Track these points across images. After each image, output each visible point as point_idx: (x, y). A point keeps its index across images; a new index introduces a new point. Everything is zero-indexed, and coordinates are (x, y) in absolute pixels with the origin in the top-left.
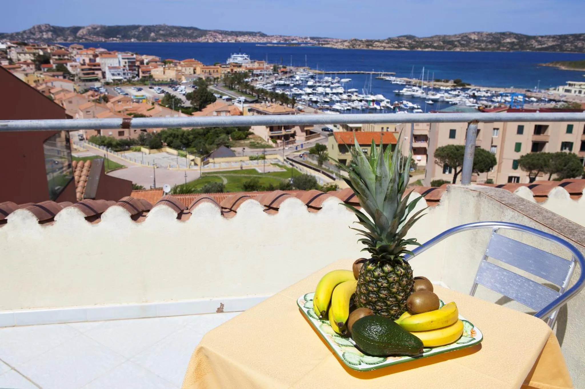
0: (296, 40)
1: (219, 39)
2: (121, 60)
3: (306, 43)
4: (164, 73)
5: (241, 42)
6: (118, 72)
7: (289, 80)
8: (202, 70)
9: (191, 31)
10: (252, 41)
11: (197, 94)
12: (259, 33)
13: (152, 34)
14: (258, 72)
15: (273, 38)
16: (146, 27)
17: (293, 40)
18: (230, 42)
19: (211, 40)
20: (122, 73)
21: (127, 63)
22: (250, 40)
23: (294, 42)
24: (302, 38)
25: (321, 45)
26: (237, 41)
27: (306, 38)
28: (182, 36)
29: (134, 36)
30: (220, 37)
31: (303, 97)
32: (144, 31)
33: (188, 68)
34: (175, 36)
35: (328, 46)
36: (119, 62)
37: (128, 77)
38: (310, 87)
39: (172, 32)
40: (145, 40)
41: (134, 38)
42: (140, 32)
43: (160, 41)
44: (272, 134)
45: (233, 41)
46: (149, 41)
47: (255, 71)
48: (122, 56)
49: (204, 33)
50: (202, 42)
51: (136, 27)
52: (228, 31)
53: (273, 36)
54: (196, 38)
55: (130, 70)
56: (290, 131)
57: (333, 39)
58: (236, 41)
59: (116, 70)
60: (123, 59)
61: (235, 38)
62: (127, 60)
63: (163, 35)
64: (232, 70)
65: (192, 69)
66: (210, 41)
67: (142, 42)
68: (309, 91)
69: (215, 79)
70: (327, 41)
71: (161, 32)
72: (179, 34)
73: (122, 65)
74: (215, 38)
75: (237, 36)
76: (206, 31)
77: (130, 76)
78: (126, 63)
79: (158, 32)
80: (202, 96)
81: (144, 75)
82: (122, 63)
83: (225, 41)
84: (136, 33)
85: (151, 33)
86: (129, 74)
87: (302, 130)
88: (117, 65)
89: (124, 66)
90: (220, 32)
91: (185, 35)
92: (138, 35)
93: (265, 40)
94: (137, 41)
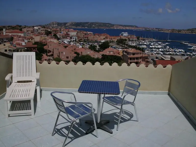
1: (119, 28)
3: (154, 30)
9: (108, 24)
10: (132, 29)
12: (135, 26)
15: (140, 28)
16: (91, 23)
19: (116, 28)
24: (152, 28)
25: (159, 31)
26: (126, 29)
27: (154, 28)
28: (105, 26)
33: (103, 37)
39: (101, 25)
40: (90, 28)
41: (86, 27)
43: (96, 28)
46: (92, 28)
49: (113, 25)
51: (87, 23)
54: (110, 27)
56: (139, 61)
61: (125, 27)
63: (97, 26)
69: (113, 41)
70: (162, 30)
79: (95, 25)
81: (85, 39)
85: (93, 25)
90: (120, 25)
92: (88, 25)
93: (137, 29)
94: (88, 28)
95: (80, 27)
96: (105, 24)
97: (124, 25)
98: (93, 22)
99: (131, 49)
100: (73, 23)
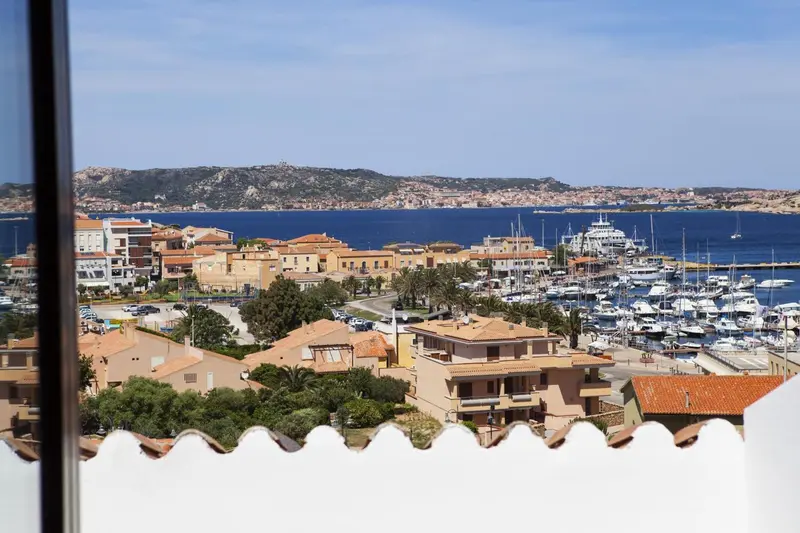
0: (652, 196)
1: (433, 199)
2: (110, 235)
3: (684, 203)
4: (229, 269)
5: (494, 206)
6: (97, 269)
7: (596, 286)
8: (341, 261)
9: (358, 179)
10: (527, 204)
11: (266, 301)
12: (547, 180)
13: (251, 190)
14: (509, 266)
15: (587, 193)
16: (235, 171)
17: (644, 197)
18: (464, 206)
19: (410, 202)
20: (108, 272)
21: (127, 242)
22: (519, 200)
23: (650, 202)
24: (670, 191)
25: (724, 208)
26: (485, 203)
27: (684, 192)
28: (332, 194)
29: (200, 198)
30: (437, 194)
31: (619, 323)
32: (228, 182)
33: (302, 258)
34: (312, 194)
35: (747, 208)
36: (106, 241)
37: (124, 282)
38: (652, 300)
39: (304, 185)
40: (228, 205)
41: (201, 201)
42: (218, 185)
43: (271, 208)
44: (464, 406)
45: (474, 205)
46: (241, 209)
47: (498, 262)
48: (112, 224)
49: (392, 184)
50: (386, 208)
51: (206, 173)
52: (459, 180)
53: (589, 188)
54: (368, 198)
55: (131, 262)
56: (529, 400)
57: (764, 190)
58: (479, 205)
59: (93, 262)
60: (115, 231)
61: (479, 195)
62: (125, 236)
63: (279, 192)
64: (430, 261)
65: (314, 259)
66: (408, 206)
67: (220, 210)
68: (646, 308)
69: (370, 282)
70: (746, 197)
71: (275, 184)
72: (324, 189)
73: (111, 249)
74: (424, 197)
75: (485, 192)
76: (398, 179)
77: (131, 278)
78: (123, 242)
79: (265, 184)
80: (281, 307)
81: (170, 276)
82: (114, 244)
83: (451, 204)
84: (208, 188)
85: (246, 188)
86: (129, 274)
87: (570, 398)
88: (101, 249)
89: (119, 252)
90: (438, 181)
91: (339, 190)
92: (212, 193)
93: (562, 200)
94: (209, 210)
95: (154, 201)
96: (331, 180)
97: (471, 181)
98: (250, 166)
99: (474, 316)
100: (100, 178)
